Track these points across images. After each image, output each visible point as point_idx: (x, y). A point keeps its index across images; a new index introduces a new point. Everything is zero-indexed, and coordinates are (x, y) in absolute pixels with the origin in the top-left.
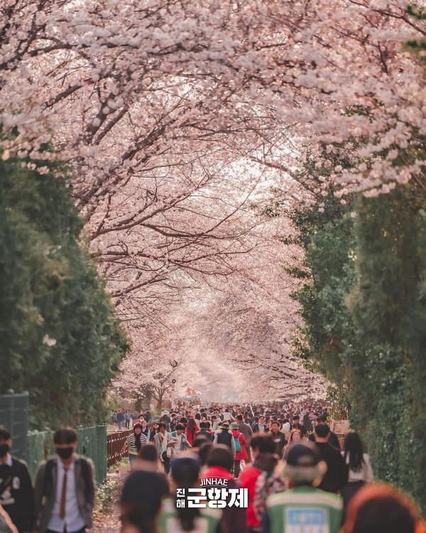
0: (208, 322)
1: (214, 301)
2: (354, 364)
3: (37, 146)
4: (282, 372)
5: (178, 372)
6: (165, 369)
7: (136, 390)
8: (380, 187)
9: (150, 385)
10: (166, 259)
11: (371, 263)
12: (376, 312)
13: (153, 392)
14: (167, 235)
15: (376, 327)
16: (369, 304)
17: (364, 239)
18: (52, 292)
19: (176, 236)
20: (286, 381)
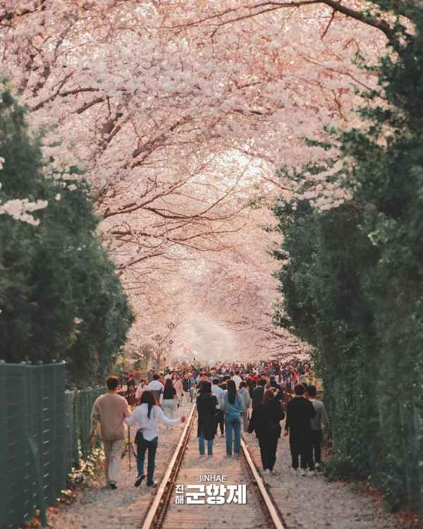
0: (203, 288)
1: (208, 271)
2: (324, 334)
3: (68, 169)
4: (273, 332)
5: (175, 333)
6: (163, 331)
7: (137, 352)
8: (332, 203)
9: (149, 346)
10: (165, 238)
11: (329, 257)
12: (333, 296)
13: (151, 352)
14: (165, 217)
15: (333, 308)
16: (327, 291)
17: (323, 237)
18: (82, 285)
19: (174, 218)
20: (277, 341)
